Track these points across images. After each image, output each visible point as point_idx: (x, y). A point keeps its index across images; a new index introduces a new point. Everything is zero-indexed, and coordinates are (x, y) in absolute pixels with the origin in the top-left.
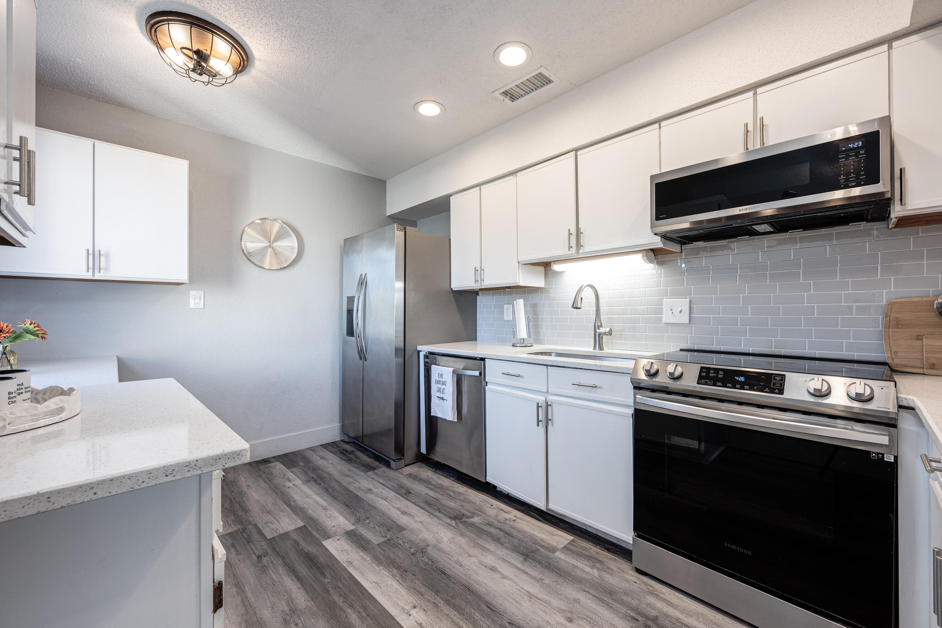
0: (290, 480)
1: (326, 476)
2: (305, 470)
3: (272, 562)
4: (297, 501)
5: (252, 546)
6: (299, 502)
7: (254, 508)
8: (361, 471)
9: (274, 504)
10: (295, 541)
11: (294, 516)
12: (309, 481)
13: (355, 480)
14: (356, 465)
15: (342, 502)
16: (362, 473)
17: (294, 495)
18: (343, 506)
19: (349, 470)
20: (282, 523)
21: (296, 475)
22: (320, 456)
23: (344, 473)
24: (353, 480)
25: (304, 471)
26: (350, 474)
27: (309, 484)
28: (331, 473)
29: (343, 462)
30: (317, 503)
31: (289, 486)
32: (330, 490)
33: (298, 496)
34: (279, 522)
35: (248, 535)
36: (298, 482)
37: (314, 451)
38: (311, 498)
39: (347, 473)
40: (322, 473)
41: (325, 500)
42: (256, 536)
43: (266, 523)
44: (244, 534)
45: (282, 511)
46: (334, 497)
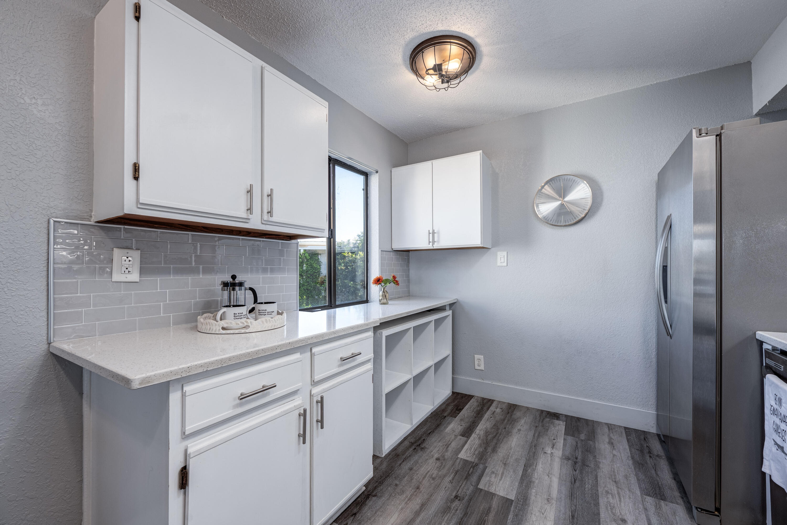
0: (555, 447)
1: (592, 465)
2: (579, 445)
3: (457, 510)
4: (536, 471)
5: (464, 483)
6: (536, 474)
7: (502, 452)
8: (640, 488)
9: (517, 460)
10: (490, 508)
11: (517, 484)
12: (568, 459)
13: (619, 493)
14: (642, 476)
15: (573, 508)
16: (638, 492)
17: (541, 462)
18: (569, 513)
19: (626, 477)
20: (501, 482)
21: (564, 445)
22: (610, 439)
23: (615, 475)
24: (616, 492)
25: (577, 446)
26: (622, 481)
27: (566, 462)
28: (601, 465)
29: (631, 462)
30: (550, 486)
31: (547, 452)
32: (577, 484)
33: (542, 467)
34: (500, 480)
35: (472, 472)
36: (558, 453)
37: (611, 431)
38: (551, 478)
39: (620, 477)
40: (591, 459)
41: (559, 491)
42: (474, 478)
43: (493, 472)
44: (472, 469)
45: (514, 471)
46: (572, 496)
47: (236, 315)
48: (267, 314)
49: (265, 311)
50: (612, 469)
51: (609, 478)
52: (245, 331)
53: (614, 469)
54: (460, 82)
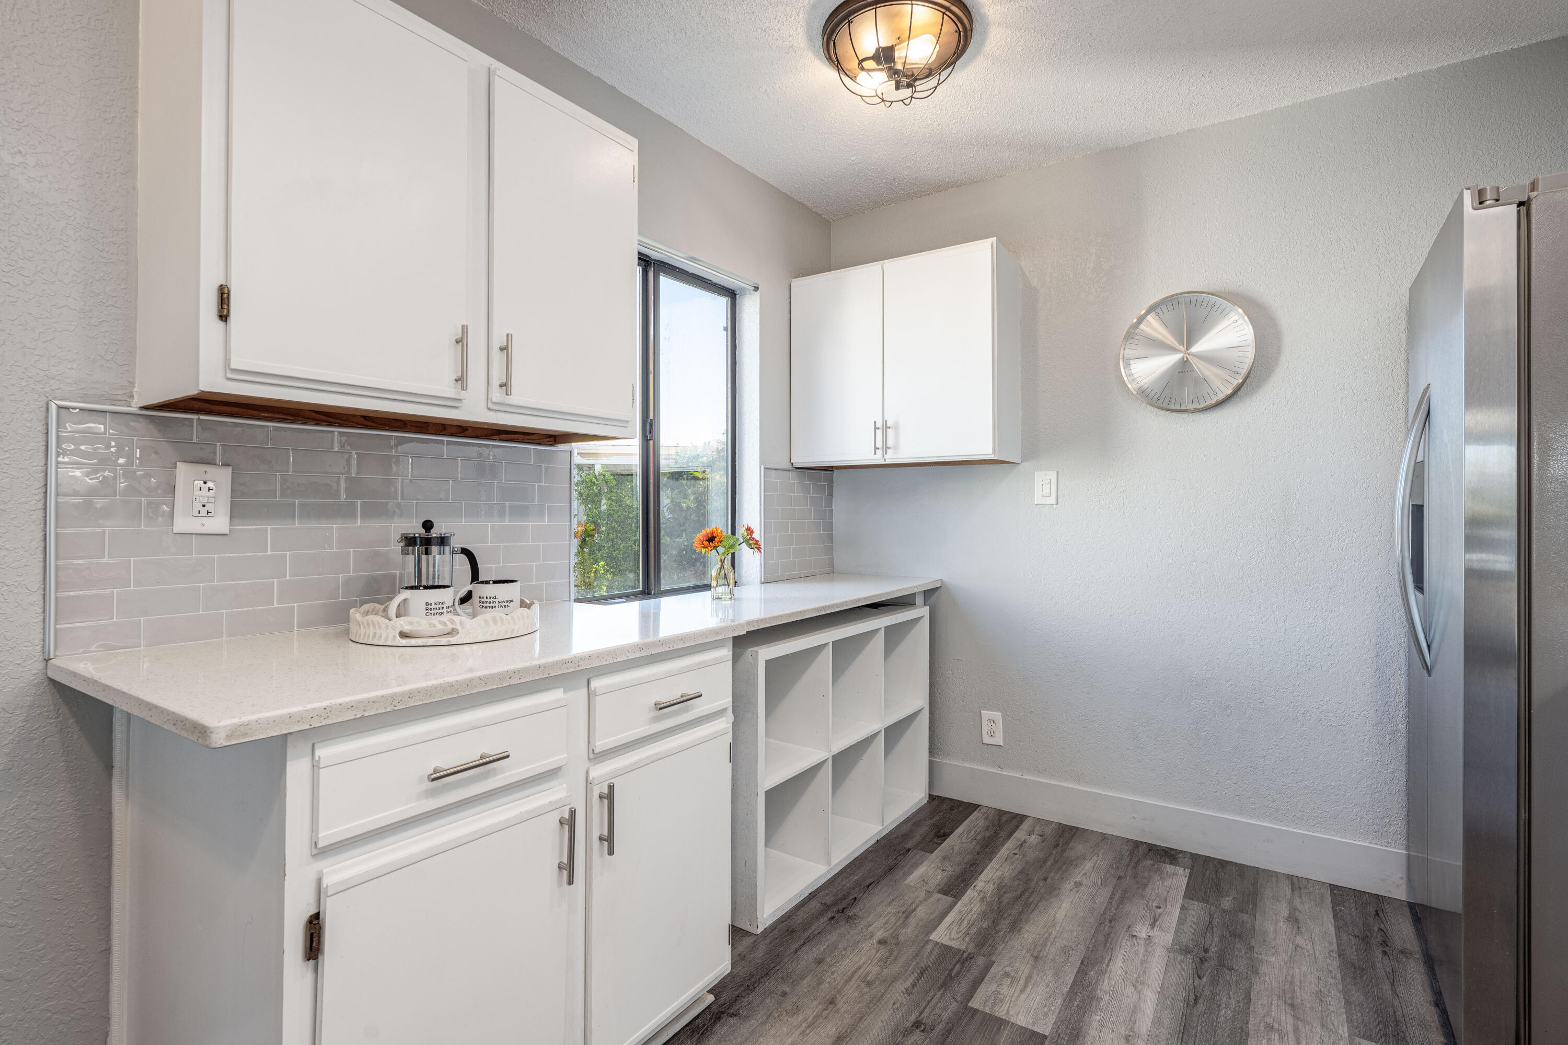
0: (1158, 923)
1: (1242, 968)
2: (1217, 920)
4: (1107, 975)
5: (938, 995)
6: (1106, 982)
7: (1031, 932)
8: (1350, 1020)
9: (1065, 950)
11: (1059, 1001)
12: (1186, 951)
13: (1296, 1031)
14: (1357, 995)
16: (1344, 1031)
17: (1120, 957)
19: (1319, 996)
20: (1023, 996)
21: (1181, 921)
22: (1293, 910)
23: (1294, 991)
24: (1290, 1028)
25: (1210, 922)
26: (1308, 1005)
27: (1179, 957)
28: (1262, 969)
29: (1335, 964)
30: (1135, 1010)
31: (1137, 934)
32: (1201, 1006)
33: (1122, 968)
34: (1022, 992)
35: (958, 973)
36: (1165, 938)
38: (1139, 992)
39: (1305, 996)
40: (1242, 953)
41: (1157, 1021)
42: (962, 986)
43: (1007, 975)
44: (958, 966)
45: (1056, 974)
46: (1186, 1031)
47: (429, 607)
48: (497, 607)
49: (494, 600)
50: (1289, 978)
51: (1279, 997)
52: (450, 641)
53: (1293, 977)
54: (938, 84)
